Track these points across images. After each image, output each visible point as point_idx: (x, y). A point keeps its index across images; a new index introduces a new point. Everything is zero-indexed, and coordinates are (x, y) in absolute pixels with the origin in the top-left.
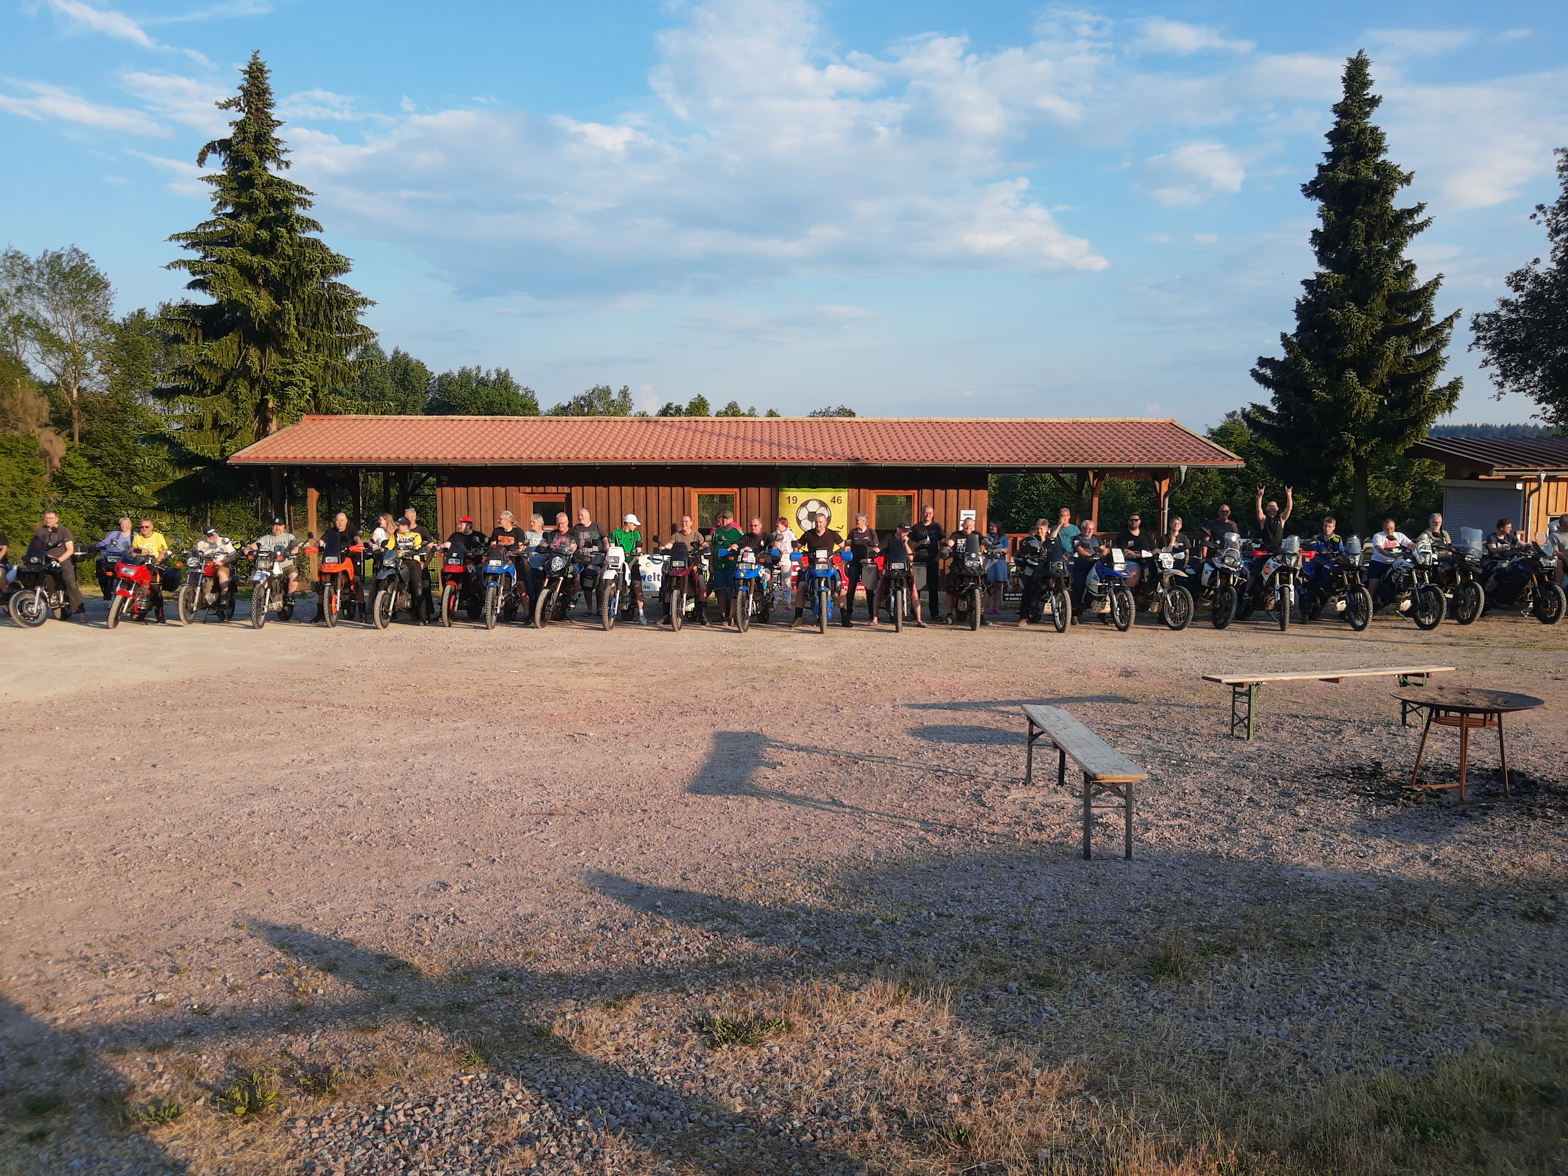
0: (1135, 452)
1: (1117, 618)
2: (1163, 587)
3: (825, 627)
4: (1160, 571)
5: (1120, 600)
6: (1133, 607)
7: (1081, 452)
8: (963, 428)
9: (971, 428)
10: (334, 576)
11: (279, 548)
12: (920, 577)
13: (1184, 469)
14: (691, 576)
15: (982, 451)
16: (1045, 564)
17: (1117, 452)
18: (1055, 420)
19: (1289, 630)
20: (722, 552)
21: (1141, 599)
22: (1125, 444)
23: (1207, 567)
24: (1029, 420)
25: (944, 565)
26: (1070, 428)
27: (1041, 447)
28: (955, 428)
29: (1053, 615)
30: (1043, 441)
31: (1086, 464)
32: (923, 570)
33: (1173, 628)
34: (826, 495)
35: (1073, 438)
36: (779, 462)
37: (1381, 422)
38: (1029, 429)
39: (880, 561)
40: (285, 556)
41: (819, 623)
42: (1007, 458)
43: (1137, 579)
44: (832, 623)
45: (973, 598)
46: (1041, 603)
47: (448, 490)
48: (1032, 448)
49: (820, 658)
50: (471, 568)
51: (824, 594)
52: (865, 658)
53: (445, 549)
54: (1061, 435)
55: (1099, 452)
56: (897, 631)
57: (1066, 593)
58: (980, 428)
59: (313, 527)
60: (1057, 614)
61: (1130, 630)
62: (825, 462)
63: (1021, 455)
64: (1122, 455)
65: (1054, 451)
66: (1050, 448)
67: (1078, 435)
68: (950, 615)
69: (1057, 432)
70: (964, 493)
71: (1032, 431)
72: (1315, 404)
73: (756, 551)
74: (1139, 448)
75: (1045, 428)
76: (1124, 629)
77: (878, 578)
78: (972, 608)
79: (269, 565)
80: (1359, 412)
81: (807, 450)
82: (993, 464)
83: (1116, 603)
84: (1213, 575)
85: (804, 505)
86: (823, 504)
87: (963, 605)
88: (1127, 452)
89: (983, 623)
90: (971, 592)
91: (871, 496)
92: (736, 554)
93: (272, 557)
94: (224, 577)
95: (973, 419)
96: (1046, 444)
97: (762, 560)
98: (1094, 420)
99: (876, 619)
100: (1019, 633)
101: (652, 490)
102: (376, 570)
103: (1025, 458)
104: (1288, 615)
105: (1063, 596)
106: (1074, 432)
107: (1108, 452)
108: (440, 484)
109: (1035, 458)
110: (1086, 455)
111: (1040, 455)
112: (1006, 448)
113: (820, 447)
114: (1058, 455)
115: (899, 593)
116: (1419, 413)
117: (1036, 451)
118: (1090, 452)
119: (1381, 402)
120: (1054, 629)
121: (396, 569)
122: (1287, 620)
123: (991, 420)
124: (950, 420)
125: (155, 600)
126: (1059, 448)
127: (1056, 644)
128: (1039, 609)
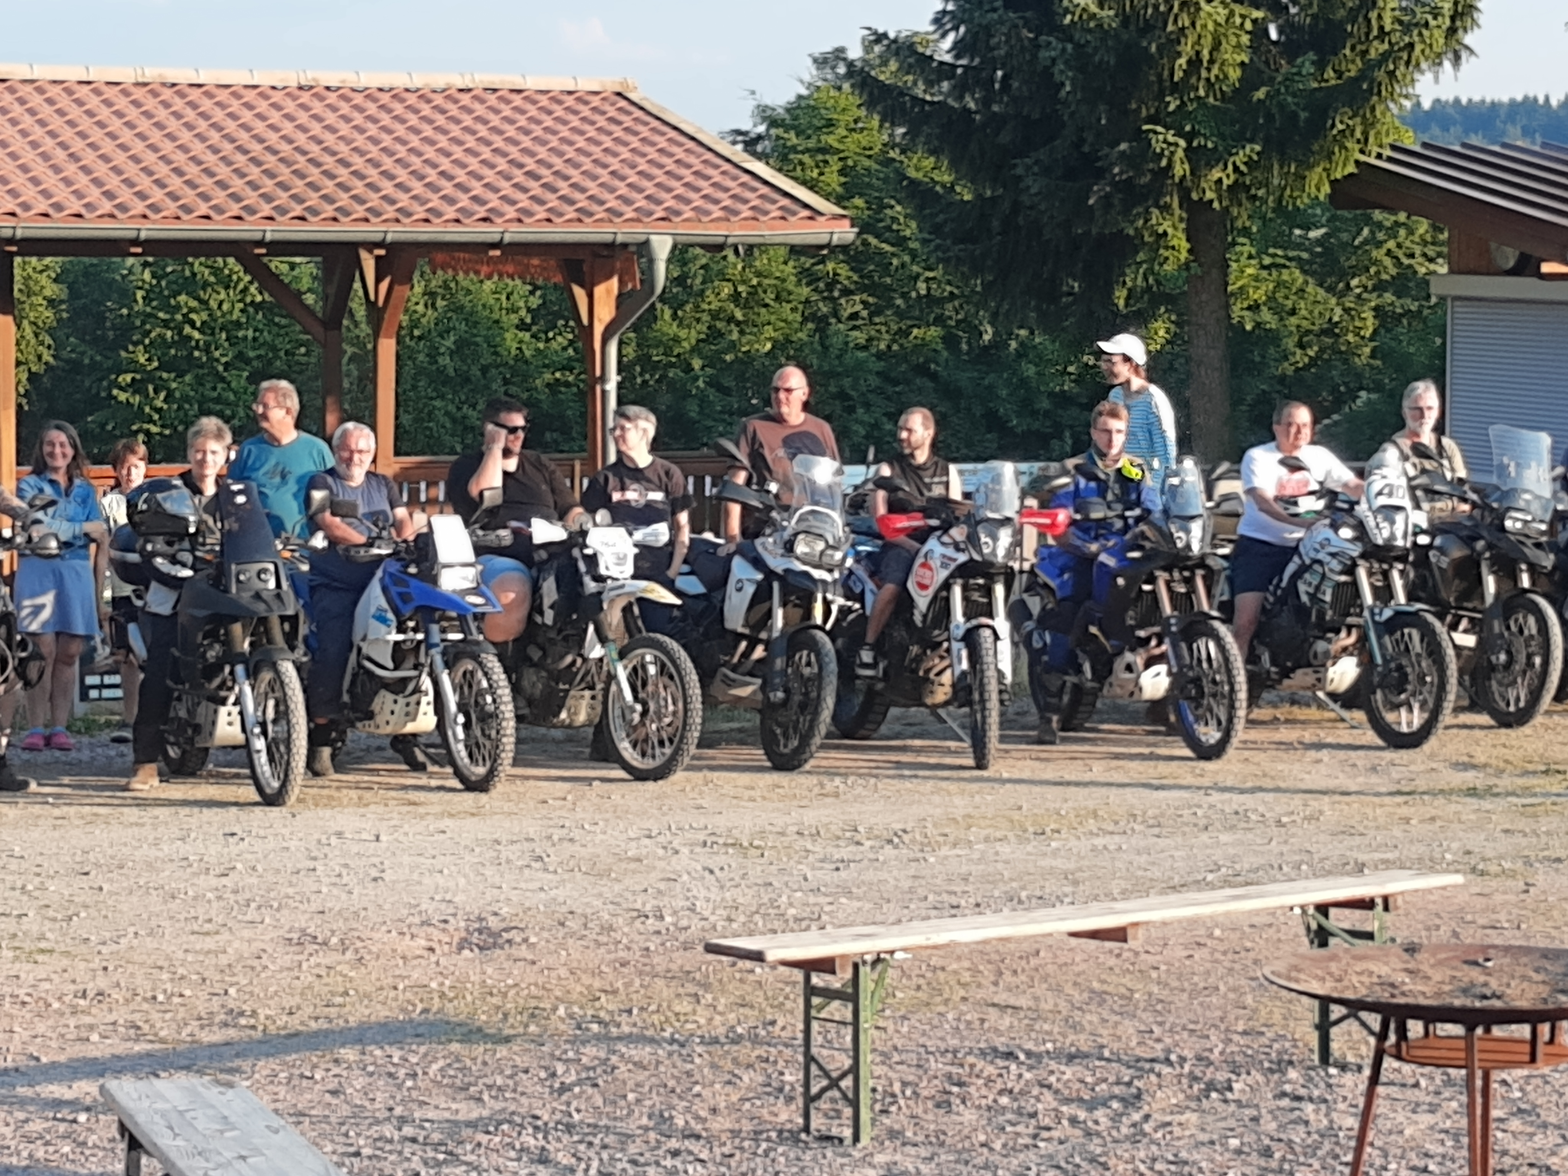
0: (506, 188)
1: (460, 751)
2: (603, 639)
4: (591, 586)
5: (466, 684)
6: (508, 710)
7: (329, 186)
13: (662, 247)
17: (448, 188)
18: (238, 77)
19: (998, 767)
21: (534, 681)
22: (474, 164)
23: (740, 569)
24: (150, 74)
26: (290, 106)
27: (193, 170)
29: (247, 746)
31: (348, 229)
33: (640, 776)
37: (1261, 94)
38: (150, 104)
42: (76, 206)
43: (521, 613)
46: (204, 708)
48: (163, 170)
55: (388, 187)
57: (288, 669)
60: (260, 744)
61: (500, 787)
64: (464, 201)
66: (223, 172)
67: (316, 129)
69: (247, 116)
71: (162, 114)
72: (1066, 34)
74: (519, 176)
75: (207, 105)
76: (481, 786)
80: (1195, 63)
83: (452, 700)
84: (762, 595)
88: (477, 189)
96: (210, 159)
98: (370, 79)
100: (132, 814)
103: (139, 207)
104: (994, 718)
105: (278, 682)
107: (418, 188)
110: (344, 200)
111: (189, 196)
112: (71, 169)
114: (251, 198)
116: (1369, 67)
117: (175, 183)
118: (359, 188)
119: (1259, 32)
120: (249, 793)
122: (994, 732)
126: (254, 172)
127: (259, 845)
128: (197, 729)
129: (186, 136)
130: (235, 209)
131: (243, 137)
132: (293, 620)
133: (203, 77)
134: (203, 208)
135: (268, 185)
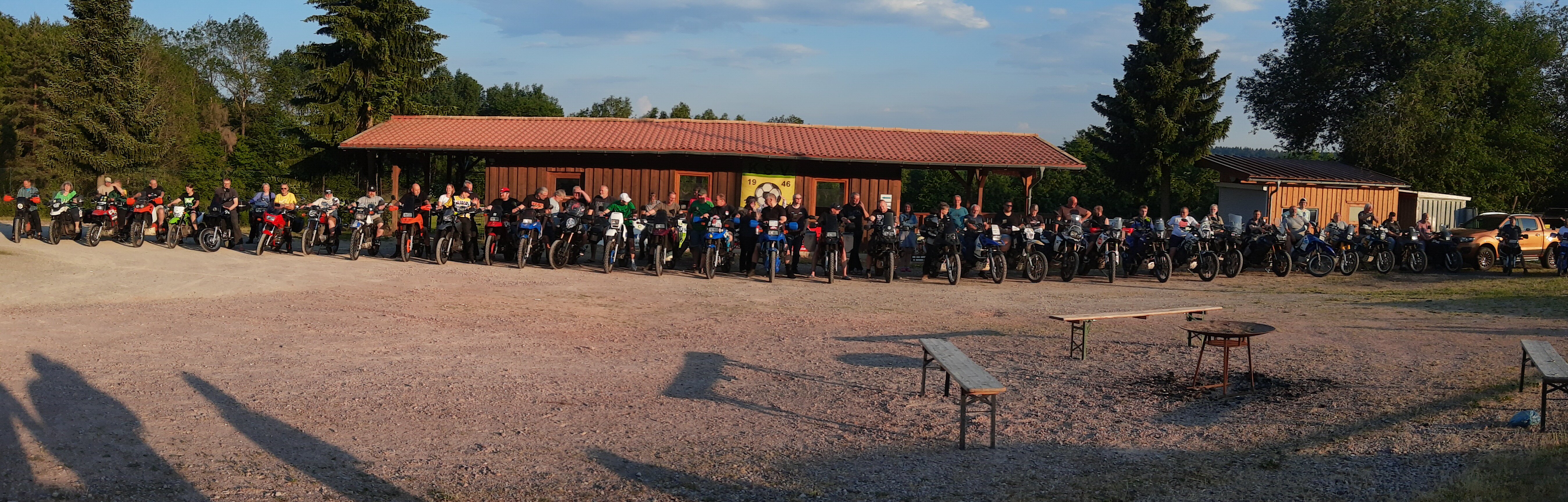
0: (1009, 156)
1: (994, 274)
3: (773, 277)
4: (1025, 241)
6: (1005, 266)
7: (970, 155)
8: (884, 135)
9: (890, 135)
10: (409, 227)
11: (371, 206)
12: (848, 243)
13: (1043, 169)
14: (671, 234)
15: (897, 152)
16: (943, 235)
17: (996, 156)
18: (951, 132)
19: (1115, 282)
20: (696, 219)
24: (933, 131)
25: (867, 234)
26: (963, 138)
27: (941, 151)
28: (878, 135)
29: (947, 272)
30: (942, 146)
31: (974, 164)
32: (851, 238)
33: (1033, 282)
34: (778, 180)
35: (965, 145)
36: (742, 154)
37: (1180, 142)
38: (932, 137)
39: (818, 231)
40: (376, 211)
41: (768, 274)
42: (915, 158)
44: (779, 275)
45: (889, 259)
46: (939, 263)
47: (494, 169)
48: (934, 151)
49: (768, 301)
50: (507, 224)
51: (774, 253)
52: (804, 302)
53: (488, 211)
54: (956, 142)
55: (982, 155)
56: (829, 282)
58: (896, 135)
59: (395, 192)
60: (950, 271)
61: (1003, 282)
62: (778, 156)
63: (926, 156)
65: (950, 154)
66: (947, 151)
67: (968, 143)
68: (868, 271)
69: (953, 140)
70: (884, 182)
71: (935, 139)
72: (1137, 128)
73: (722, 220)
74: (1012, 154)
75: (944, 137)
76: (999, 282)
77: (816, 243)
78: (887, 266)
79: (364, 217)
80: (1165, 135)
81: (764, 147)
82: (905, 162)
83: (994, 264)
85: (761, 186)
86: (775, 186)
87: (880, 264)
89: (895, 278)
90: (887, 255)
91: (814, 183)
92: (707, 220)
93: (366, 212)
94: (332, 224)
95: (891, 129)
96: (945, 149)
97: (727, 226)
98: (981, 133)
99: (813, 273)
100: (921, 285)
101: (646, 172)
102: (438, 224)
103: (929, 159)
104: (1114, 272)
106: (965, 140)
107: (990, 156)
108: (488, 164)
109: (936, 159)
110: (973, 158)
111: (940, 156)
112: (915, 150)
113: (774, 145)
114: (953, 157)
115: (832, 254)
116: (1205, 138)
117: (937, 154)
118: (976, 155)
119: (1180, 129)
120: (947, 282)
121: (453, 222)
122: (1114, 275)
123: (905, 130)
124: (874, 128)
125: (287, 238)
126: (954, 152)
127: (950, 293)
128: (937, 268)
129: (939, 144)
130: (950, 159)
131: (952, 144)
132: (959, 246)
133: (944, 132)
134: (943, 159)
135: (957, 154)
